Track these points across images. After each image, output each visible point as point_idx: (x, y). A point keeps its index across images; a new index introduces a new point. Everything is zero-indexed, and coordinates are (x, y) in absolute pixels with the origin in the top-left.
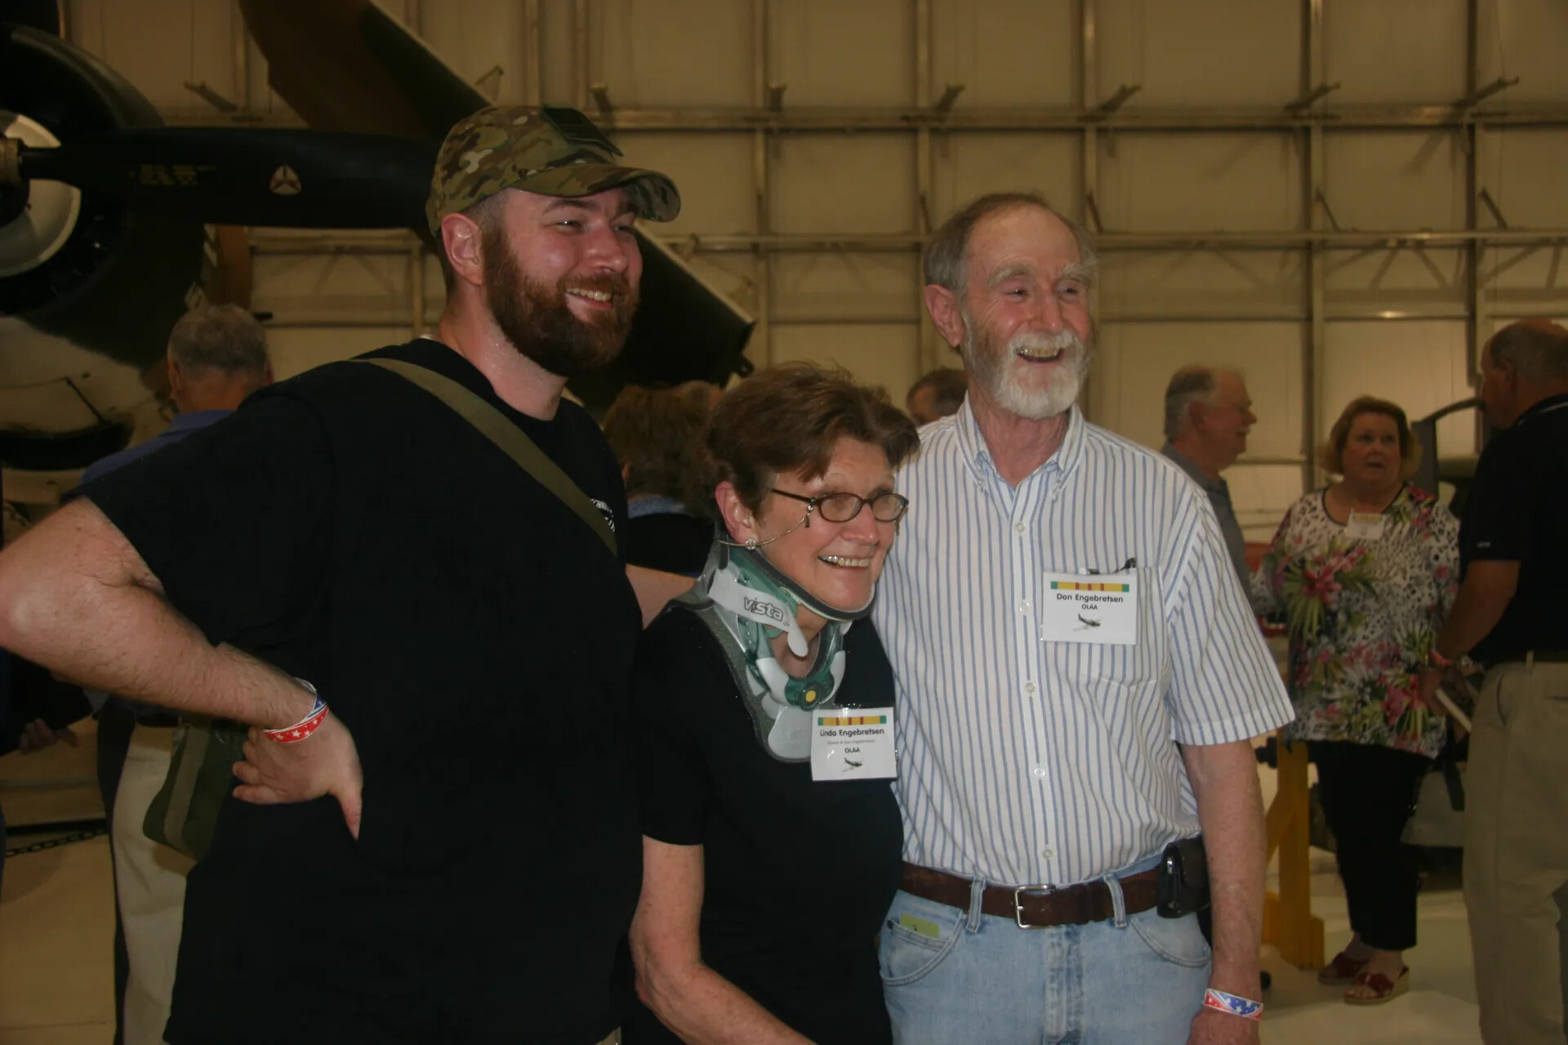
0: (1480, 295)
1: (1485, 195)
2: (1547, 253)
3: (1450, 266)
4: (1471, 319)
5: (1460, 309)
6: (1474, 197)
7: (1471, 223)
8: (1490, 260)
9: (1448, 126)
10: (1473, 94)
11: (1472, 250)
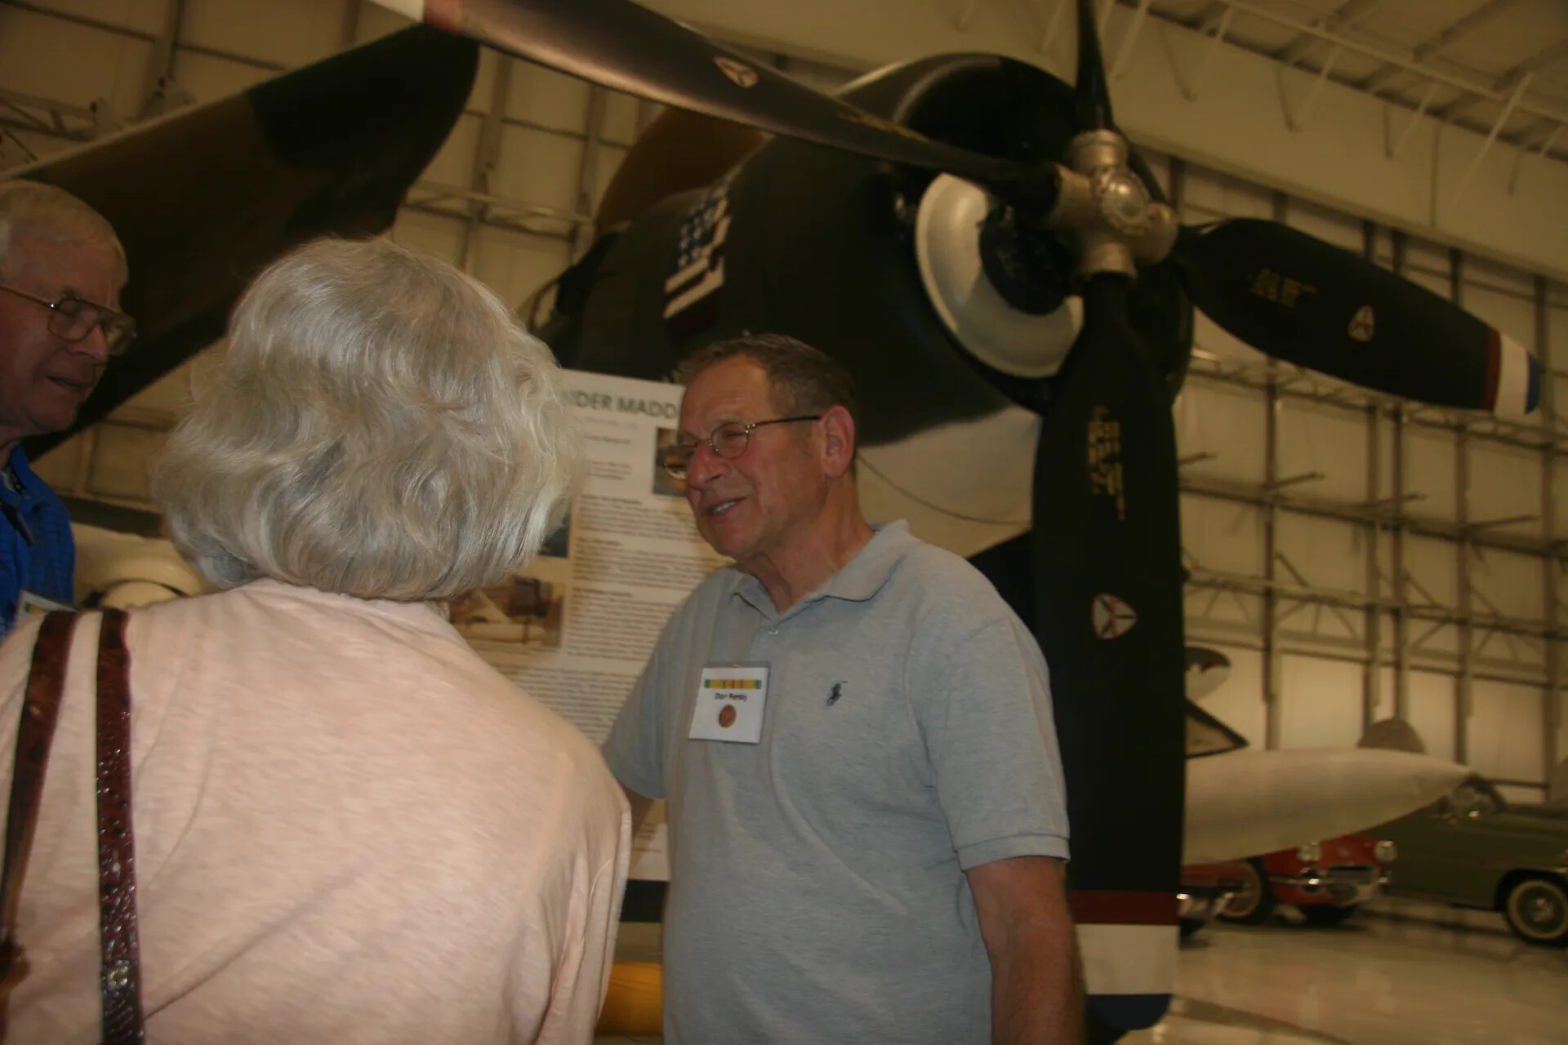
0: (1275, 635)
1: (1281, 557)
2: (1310, 608)
3: (1253, 606)
4: (1267, 651)
5: (1258, 642)
6: (1270, 555)
7: (1269, 573)
8: (1282, 606)
9: (1258, 503)
10: (1271, 482)
11: (1269, 596)
